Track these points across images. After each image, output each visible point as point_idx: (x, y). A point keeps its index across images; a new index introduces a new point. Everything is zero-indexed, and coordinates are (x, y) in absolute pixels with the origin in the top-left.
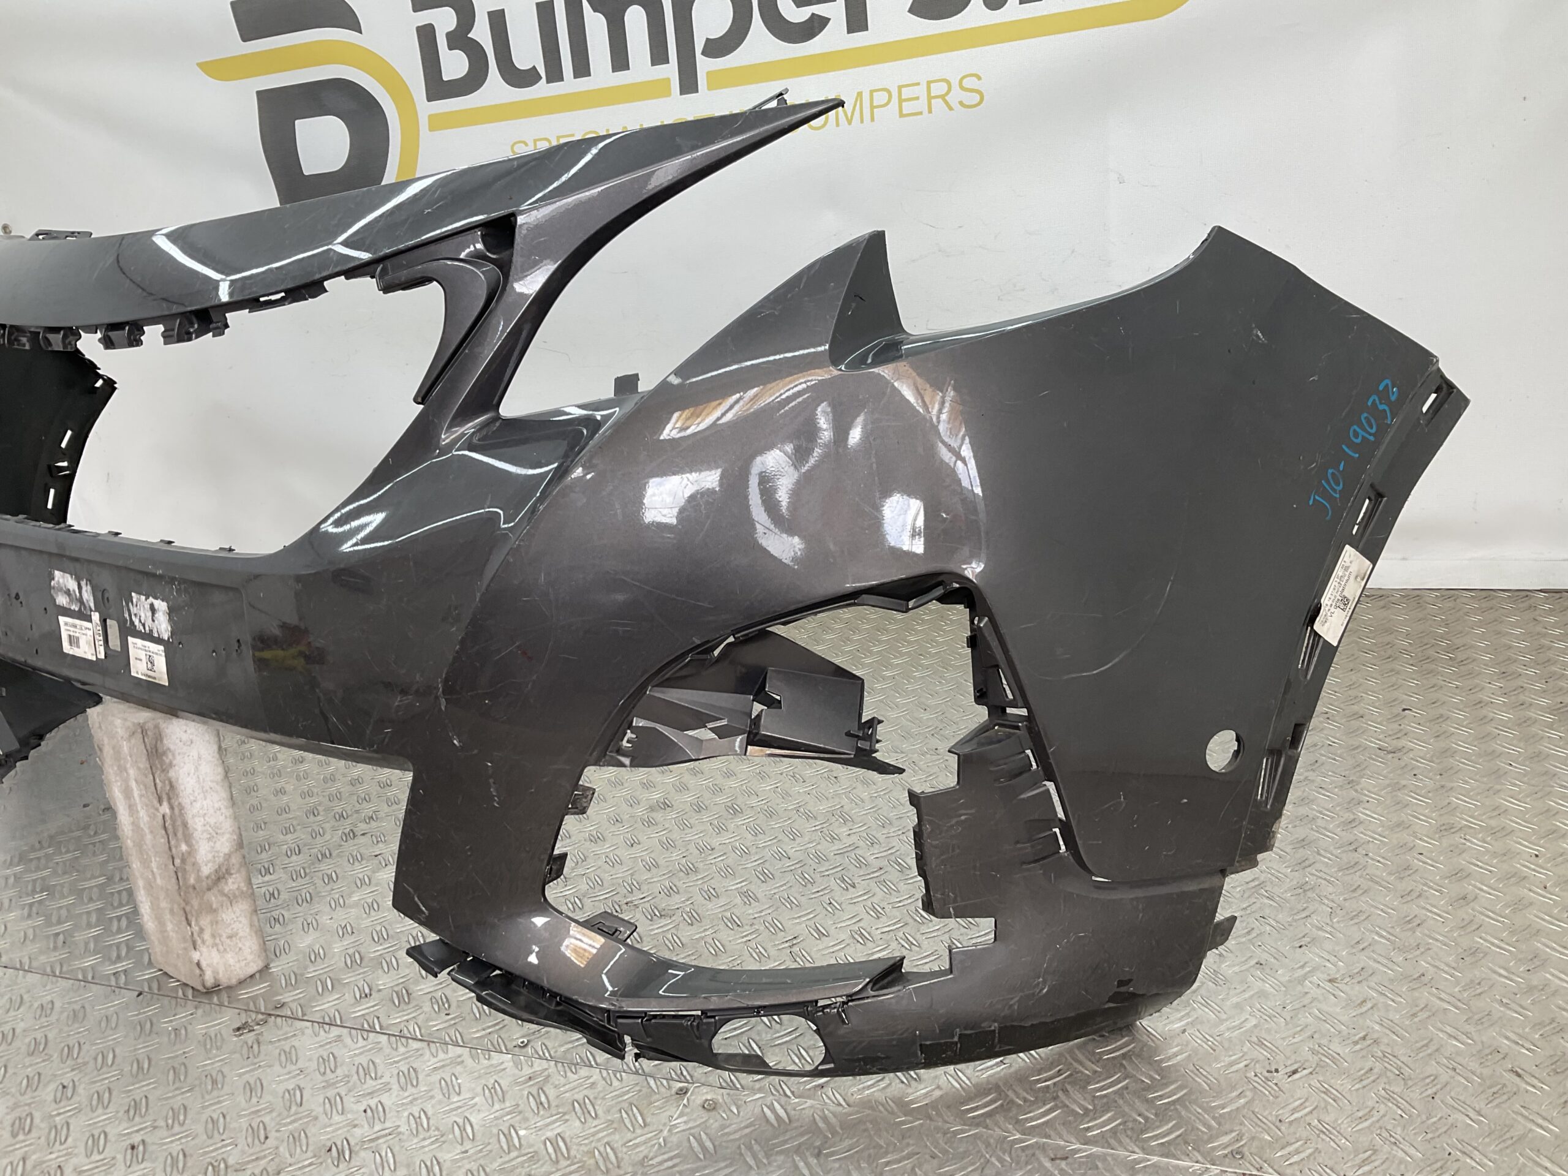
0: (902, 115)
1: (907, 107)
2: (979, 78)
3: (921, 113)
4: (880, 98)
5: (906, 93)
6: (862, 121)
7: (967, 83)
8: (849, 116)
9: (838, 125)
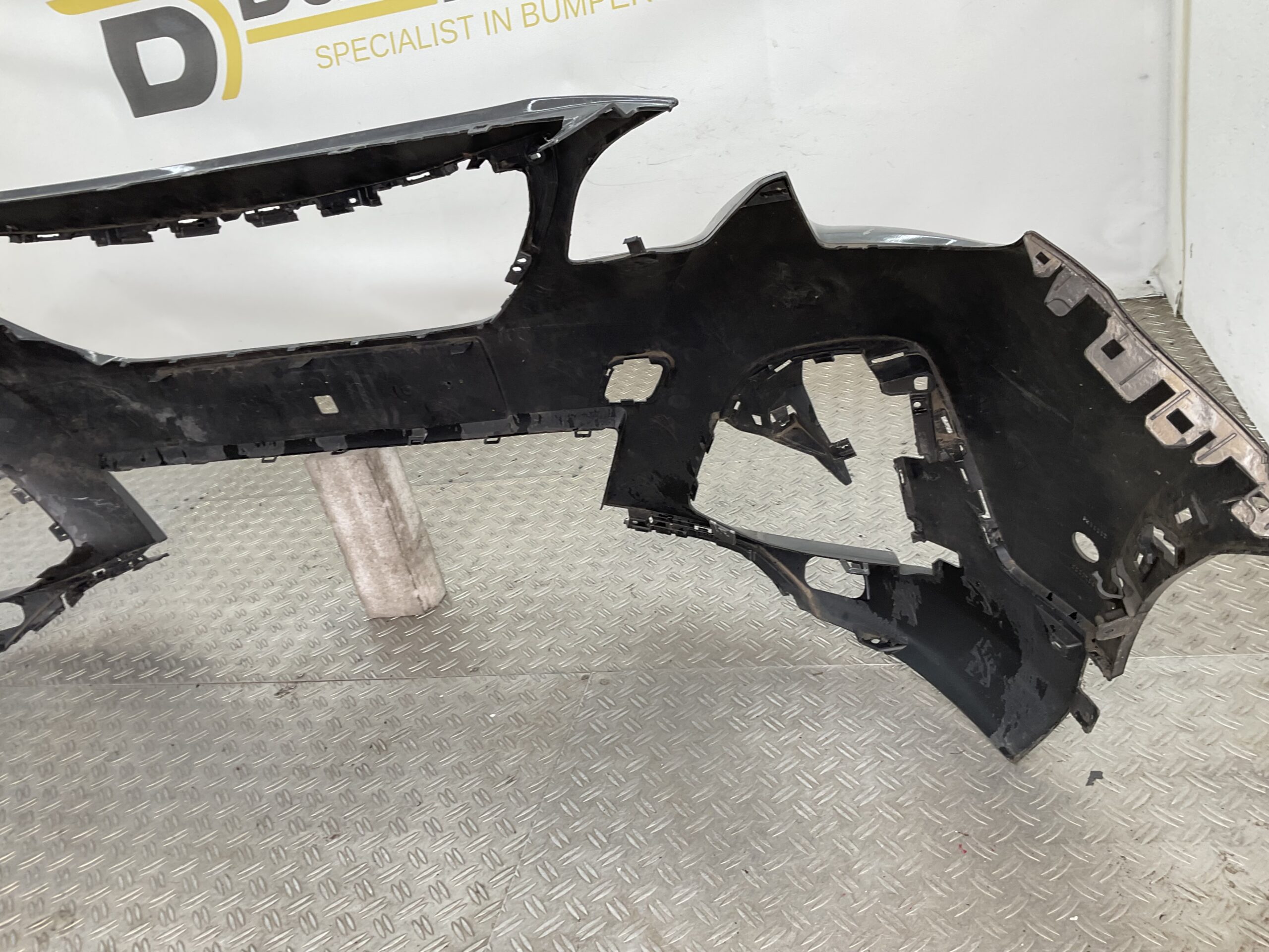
6: (585, 14)
8: (575, 9)
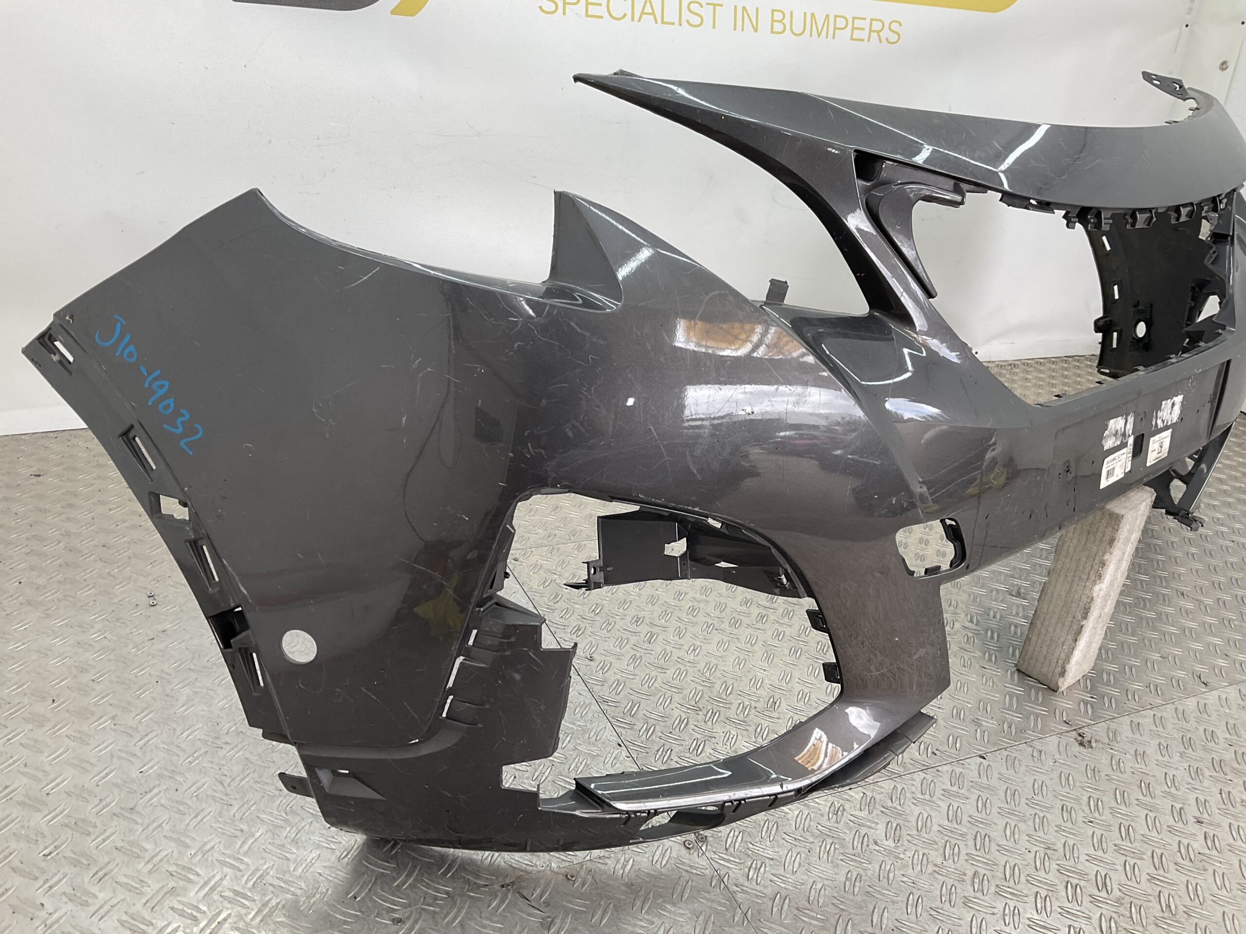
0: (852, 39)
1: (857, 34)
2: (901, 25)
3: (863, 40)
4: (841, 23)
5: (858, 23)
7: (893, 26)
9: (811, 36)
